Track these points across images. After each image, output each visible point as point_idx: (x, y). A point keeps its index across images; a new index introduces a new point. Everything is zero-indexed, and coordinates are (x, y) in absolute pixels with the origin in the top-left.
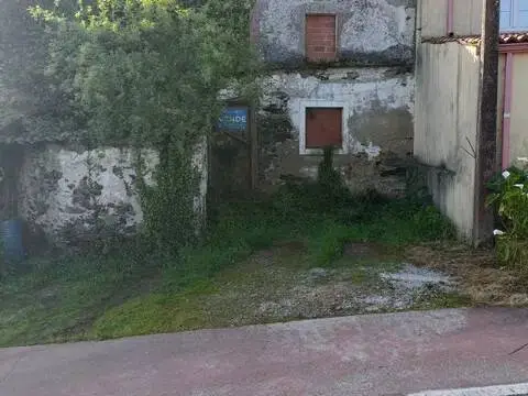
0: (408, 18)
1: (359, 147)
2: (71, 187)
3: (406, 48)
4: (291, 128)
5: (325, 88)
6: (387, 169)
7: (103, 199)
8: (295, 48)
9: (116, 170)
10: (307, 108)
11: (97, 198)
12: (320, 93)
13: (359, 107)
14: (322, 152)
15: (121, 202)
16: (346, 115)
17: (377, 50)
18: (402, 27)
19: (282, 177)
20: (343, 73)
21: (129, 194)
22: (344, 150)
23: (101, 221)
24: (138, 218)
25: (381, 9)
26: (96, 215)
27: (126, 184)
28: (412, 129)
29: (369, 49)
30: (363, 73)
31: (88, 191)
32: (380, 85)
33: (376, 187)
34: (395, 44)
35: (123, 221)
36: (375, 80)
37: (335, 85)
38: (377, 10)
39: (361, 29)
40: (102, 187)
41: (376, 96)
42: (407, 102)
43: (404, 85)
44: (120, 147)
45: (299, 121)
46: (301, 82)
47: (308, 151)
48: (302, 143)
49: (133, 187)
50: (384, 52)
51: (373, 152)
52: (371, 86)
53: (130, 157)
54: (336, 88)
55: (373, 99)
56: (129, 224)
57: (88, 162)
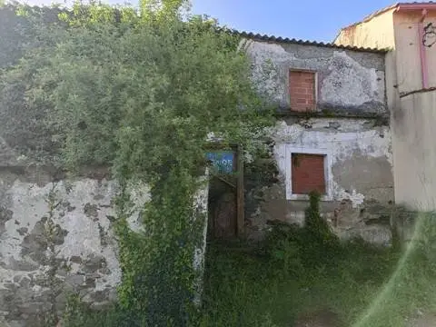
0: (379, 79)
1: (343, 195)
2: (21, 232)
3: (380, 104)
4: (277, 173)
5: (309, 136)
6: (371, 217)
7: (65, 251)
8: (280, 97)
9: (89, 210)
10: (293, 154)
11: (57, 248)
12: (305, 140)
13: (342, 156)
14: (308, 197)
15: (91, 255)
16: (329, 163)
17: (354, 104)
18: (375, 86)
19: (268, 222)
20: (325, 122)
21: (104, 244)
22: (329, 197)
23: (59, 282)
24: (112, 279)
25: (355, 70)
26: (52, 273)
27: (101, 229)
28: (392, 178)
29: (347, 102)
30: (345, 124)
31: (45, 239)
32: (360, 135)
33: (361, 235)
34: (369, 100)
35: (91, 282)
36: (355, 131)
37: (318, 133)
38: (352, 70)
39: (339, 85)
40: (66, 233)
41: (357, 145)
42: (386, 152)
43: (382, 136)
44: (99, 178)
45: (285, 166)
46: (286, 129)
47: (295, 196)
48: (289, 188)
49: (110, 233)
50: (360, 106)
51: (357, 199)
52: (351, 136)
53: (110, 191)
54: (319, 136)
55: (355, 148)
56: (100, 287)
57: (51, 197)
